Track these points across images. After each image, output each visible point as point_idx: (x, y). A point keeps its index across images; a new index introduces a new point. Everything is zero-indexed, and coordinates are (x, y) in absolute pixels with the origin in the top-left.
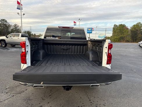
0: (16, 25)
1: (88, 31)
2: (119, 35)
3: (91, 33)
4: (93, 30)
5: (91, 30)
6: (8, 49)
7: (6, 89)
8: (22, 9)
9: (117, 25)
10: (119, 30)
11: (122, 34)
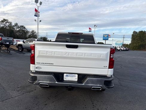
0: (33, 31)
1: (104, 38)
2: (139, 42)
3: (108, 39)
4: (109, 36)
5: (107, 37)
6: (24, 53)
7: (18, 88)
8: (39, 16)
9: (137, 32)
10: (139, 38)
11: (142, 42)
